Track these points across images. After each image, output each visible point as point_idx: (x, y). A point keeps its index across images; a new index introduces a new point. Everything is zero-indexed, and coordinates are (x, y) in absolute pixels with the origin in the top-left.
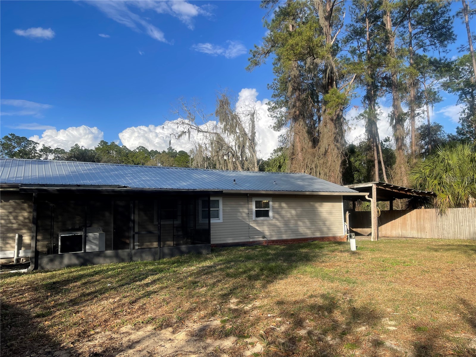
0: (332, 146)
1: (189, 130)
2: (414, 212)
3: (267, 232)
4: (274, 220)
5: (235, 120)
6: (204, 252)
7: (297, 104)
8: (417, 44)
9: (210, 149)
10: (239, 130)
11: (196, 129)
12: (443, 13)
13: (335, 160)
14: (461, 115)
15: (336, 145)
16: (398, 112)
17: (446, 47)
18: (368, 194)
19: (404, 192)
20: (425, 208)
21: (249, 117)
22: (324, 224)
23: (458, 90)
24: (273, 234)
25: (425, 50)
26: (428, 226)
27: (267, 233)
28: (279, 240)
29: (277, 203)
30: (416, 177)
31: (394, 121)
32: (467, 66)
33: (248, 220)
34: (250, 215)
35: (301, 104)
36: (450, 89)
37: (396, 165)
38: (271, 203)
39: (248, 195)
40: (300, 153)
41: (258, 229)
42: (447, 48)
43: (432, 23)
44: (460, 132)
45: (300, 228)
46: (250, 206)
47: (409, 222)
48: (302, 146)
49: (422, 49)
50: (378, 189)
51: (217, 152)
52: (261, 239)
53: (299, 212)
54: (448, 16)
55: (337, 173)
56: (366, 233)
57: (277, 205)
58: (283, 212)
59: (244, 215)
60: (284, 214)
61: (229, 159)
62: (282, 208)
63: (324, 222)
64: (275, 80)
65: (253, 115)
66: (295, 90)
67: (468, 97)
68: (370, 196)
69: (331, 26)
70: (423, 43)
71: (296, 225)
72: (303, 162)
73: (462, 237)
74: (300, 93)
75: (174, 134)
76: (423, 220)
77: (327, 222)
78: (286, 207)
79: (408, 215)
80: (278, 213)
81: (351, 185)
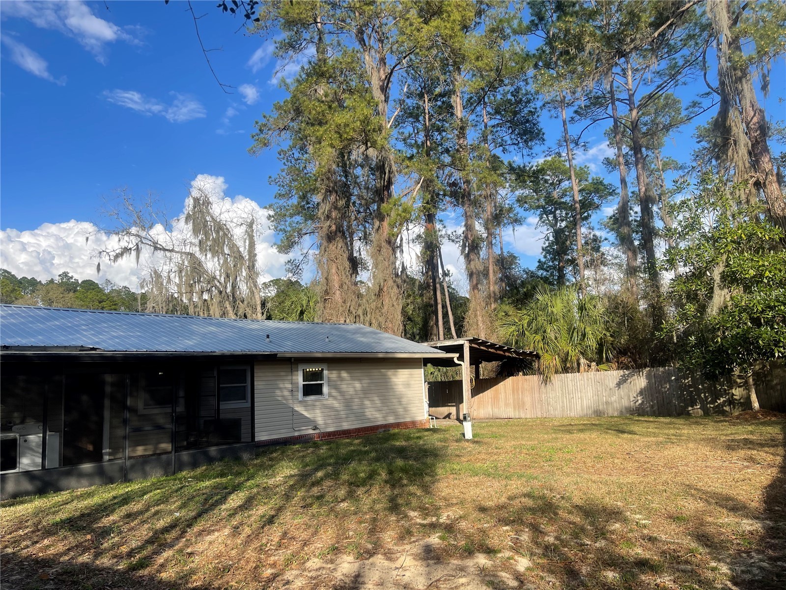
0: (390, 283)
1: (137, 245)
2: (510, 380)
3: (319, 419)
4: (331, 399)
5: (221, 233)
6: (245, 456)
7: (334, 214)
8: (494, 140)
9: (177, 280)
10: (230, 249)
11: (150, 245)
12: (529, 101)
13: (395, 304)
14: (545, 244)
15: (395, 282)
16: (472, 235)
17: (531, 149)
18: (457, 355)
19: (501, 353)
20: (524, 374)
21: (244, 228)
22: (400, 403)
23: (538, 207)
24: (329, 421)
25: (504, 151)
26: (528, 399)
27: (320, 421)
28: (337, 431)
29: (334, 372)
30: (511, 330)
31: (467, 249)
32: (549, 175)
33: (291, 402)
34: (295, 393)
35: (340, 215)
36: (527, 206)
37: (470, 312)
38: (325, 372)
39: (293, 360)
40: (338, 292)
41: (308, 416)
42: (532, 151)
43: (515, 113)
44: (541, 266)
45: (367, 410)
46: (294, 378)
47: (502, 396)
48: (341, 280)
49: (501, 148)
50: (471, 348)
51: (191, 286)
52: (311, 432)
53: (365, 385)
54: (534, 106)
55: (397, 323)
56: (441, 414)
57: (334, 375)
58: (344, 387)
59: (286, 393)
60: (345, 390)
61: (212, 299)
62: (341, 379)
63: (399, 399)
64: (283, 171)
65: (250, 225)
66: (330, 191)
67: (550, 218)
68: (461, 358)
69: (386, 101)
70: (502, 140)
71: (362, 406)
72: (342, 306)
73: (572, 415)
74: (338, 198)
75: (107, 251)
76: (522, 393)
77: (403, 400)
78: (348, 378)
79: (501, 385)
80: (336, 388)
81: (432, 343)
